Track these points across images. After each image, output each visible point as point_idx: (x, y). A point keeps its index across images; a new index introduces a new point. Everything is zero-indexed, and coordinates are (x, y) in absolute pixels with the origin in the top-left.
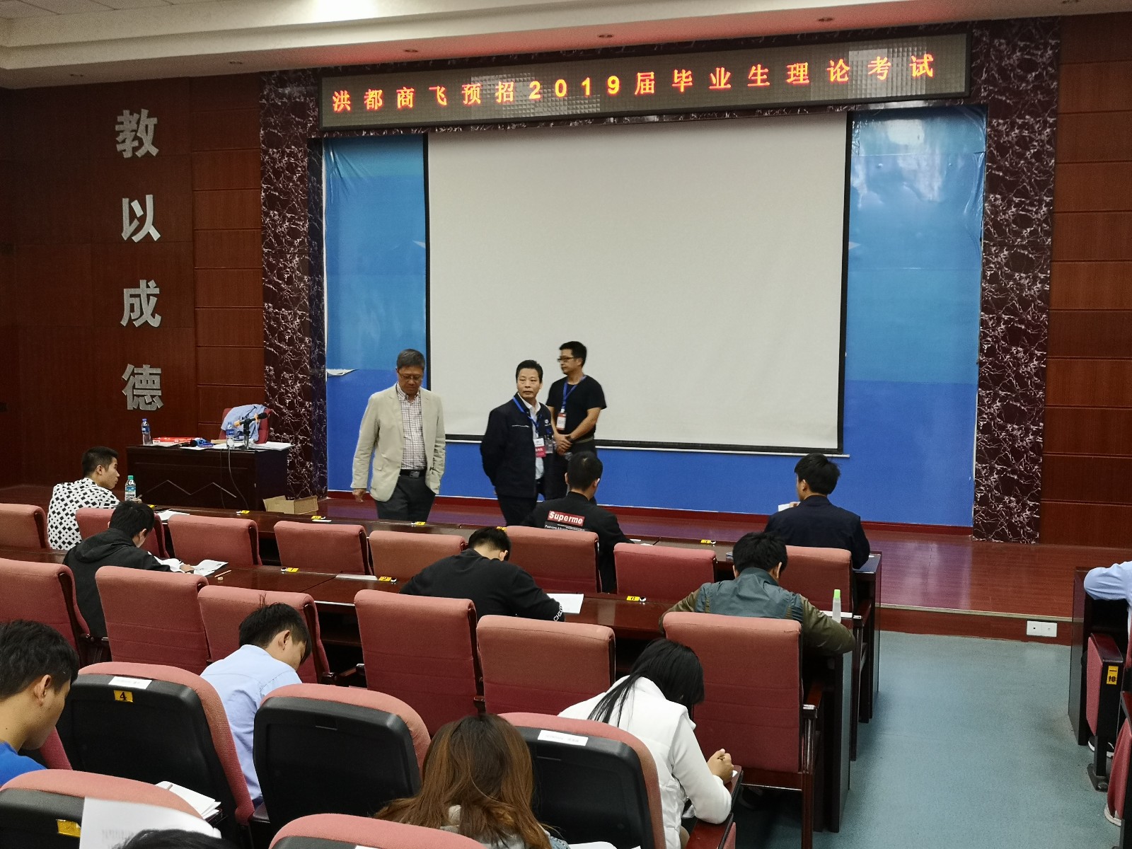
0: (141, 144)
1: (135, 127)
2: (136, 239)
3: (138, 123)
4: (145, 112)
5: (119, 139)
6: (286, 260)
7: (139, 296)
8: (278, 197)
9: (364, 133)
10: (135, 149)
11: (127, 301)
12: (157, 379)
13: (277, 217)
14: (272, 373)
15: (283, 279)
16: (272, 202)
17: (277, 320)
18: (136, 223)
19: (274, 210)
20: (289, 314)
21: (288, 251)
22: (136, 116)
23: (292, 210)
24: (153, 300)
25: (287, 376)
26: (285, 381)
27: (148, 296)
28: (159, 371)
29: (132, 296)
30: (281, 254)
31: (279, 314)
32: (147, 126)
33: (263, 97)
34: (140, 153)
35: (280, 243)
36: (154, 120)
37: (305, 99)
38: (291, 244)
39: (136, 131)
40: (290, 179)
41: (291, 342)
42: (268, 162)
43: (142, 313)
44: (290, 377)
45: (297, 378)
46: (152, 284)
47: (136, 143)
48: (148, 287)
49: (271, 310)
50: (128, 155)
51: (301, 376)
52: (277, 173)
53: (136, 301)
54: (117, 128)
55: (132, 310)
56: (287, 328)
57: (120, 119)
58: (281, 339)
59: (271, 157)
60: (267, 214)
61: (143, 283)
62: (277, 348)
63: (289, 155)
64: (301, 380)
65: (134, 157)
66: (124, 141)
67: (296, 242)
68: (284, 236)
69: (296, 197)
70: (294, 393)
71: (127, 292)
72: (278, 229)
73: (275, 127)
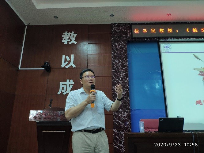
0: (71, 40)
2: (66, 67)
3: (70, 35)
4: (73, 32)
5: (63, 39)
7: (66, 85)
8: (118, 56)
9: (146, 39)
10: (68, 42)
11: (61, 86)
13: (117, 61)
16: (115, 57)
18: (67, 62)
19: (116, 59)
21: (121, 71)
22: (70, 33)
23: (123, 59)
24: (71, 86)
25: (121, 110)
26: (121, 112)
27: (70, 85)
29: (63, 85)
30: (119, 72)
32: (73, 36)
33: (113, 30)
34: (70, 43)
35: (118, 69)
36: (76, 35)
37: (126, 31)
38: (122, 69)
39: (69, 37)
40: (122, 51)
42: (114, 46)
43: (66, 90)
45: (125, 111)
47: (69, 40)
48: (70, 82)
50: (66, 43)
51: (127, 111)
52: (117, 50)
53: (65, 86)
54: (63, 36)
55: (63, 88)
57: (64, 34)
60: (114, 61)
61: (68, 80)
63: (121, 45)
64: (127, 112)
65: (68, 44)
66: (65, 40)
67: (124, 69)
68: (120, 67)
69: (124, 56)
70: (124, 117)
71: (61, 83)
72: (118, 65)
73: (117, 37)
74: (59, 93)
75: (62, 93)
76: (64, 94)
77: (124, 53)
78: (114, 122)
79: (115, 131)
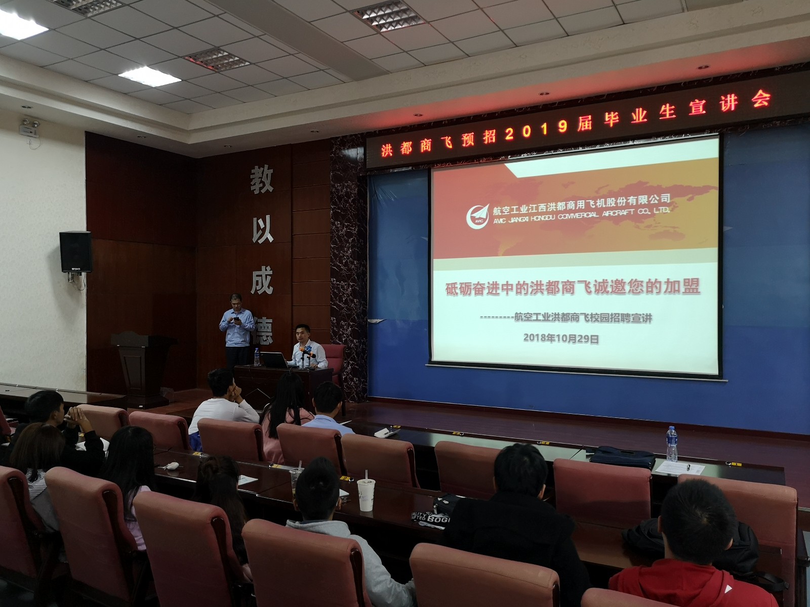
0: (264, 185)
1: (260, 175)
2: (260, 241)
3: (263, 173)
4: (266, 166)
5: (252, 183)
6: (344, 251)
7: (261, 276)
8: (340, 213)
10: (261, 189)
11: (255, 279)
12: (270, 325)
13: (339, 226)
14: (335, 321)
15: (342, 263)
16: (336, 216)
17: (338, 288)
18: (260, 232)
19: (337, 221)
20: (346, 285)
21: (346, 245)
22: (262, 169)
23: (348, 221)
24: (269, 278)
25: (343, 323)
26: (342, 326)
27: (266, 275)
28: (271, 321)
29: (257, 276)
30: (341, 248)
31: (339, 285)
32: (267, 175)
33: (332, 153)
34: (263, 191)
35: (341, 241)
36: (271, 171)
38: (347, 242)
39: (262, 178)
40: (347, 202)
41: (346, 302)
42: (334, 192)
43: (263, 286)
44: (346, 324)
45: (349, 324)
46: (268, 268)
47: (261, 185)
48: (266, 270)
49: (335, 282)
50: (256, 192)
51: (351, 323)
52: (340, 198)
53: (259, 279)
54: (252, 177)
55: (257, 284)
56: (344, 293)
57: (253, 171)
58: (341, 301)
59: (336, 189)
60: (333, 224)
61: (263, 268)
62: (338, 306)
63: (347, 187)
65: (260, 192)
66: (255, 184)
67: (350, 240)
68: (343, 237)
69: (351, 213)
71: (255, 273)
72: (341, 233)
73: (338, 171)
74: (253, 292)
75: (256, 291)
76: (260, 292)
77: (352, 206)
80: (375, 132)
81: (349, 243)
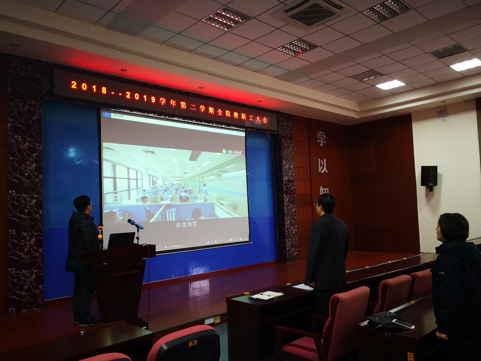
6: (27, 165)
8: (21, 128)
9: (78, 103)
13: (20, 139)
14: (14, 233)
15: (24, 176)
16: (15, 130)
17: (18, 201)
19: (18, 135)
20: (28, 197)
21: (28, 160)
23: (32, 136)
26: (24, 238)
30: (23, 161)
31: (20, 197)
33: (11, 68)
35: (22, 155)
37: (41, 77)
38: (30, 156)
40: (30, 119)
41: (29, 213)
42: (13, 106)
44: (28, 235)
45: (33, 235)
49: (14, 194)
51: (36, 234)
52: (21, 114)
56: (26, 205)
58: (22, 212)
59: (16, 104)
60: (13, 137)
62: (18, 218)
63: (30, 105)
64: (36, 237)
67: (34, 155)
68: (25, 151)
69: (34, 129)
70: (31, 245)
72: (21, 147)
77: (36, 123)
78: (11, 255)
79: (12, 270)
80: (62, 66)
81: (33, 158)
